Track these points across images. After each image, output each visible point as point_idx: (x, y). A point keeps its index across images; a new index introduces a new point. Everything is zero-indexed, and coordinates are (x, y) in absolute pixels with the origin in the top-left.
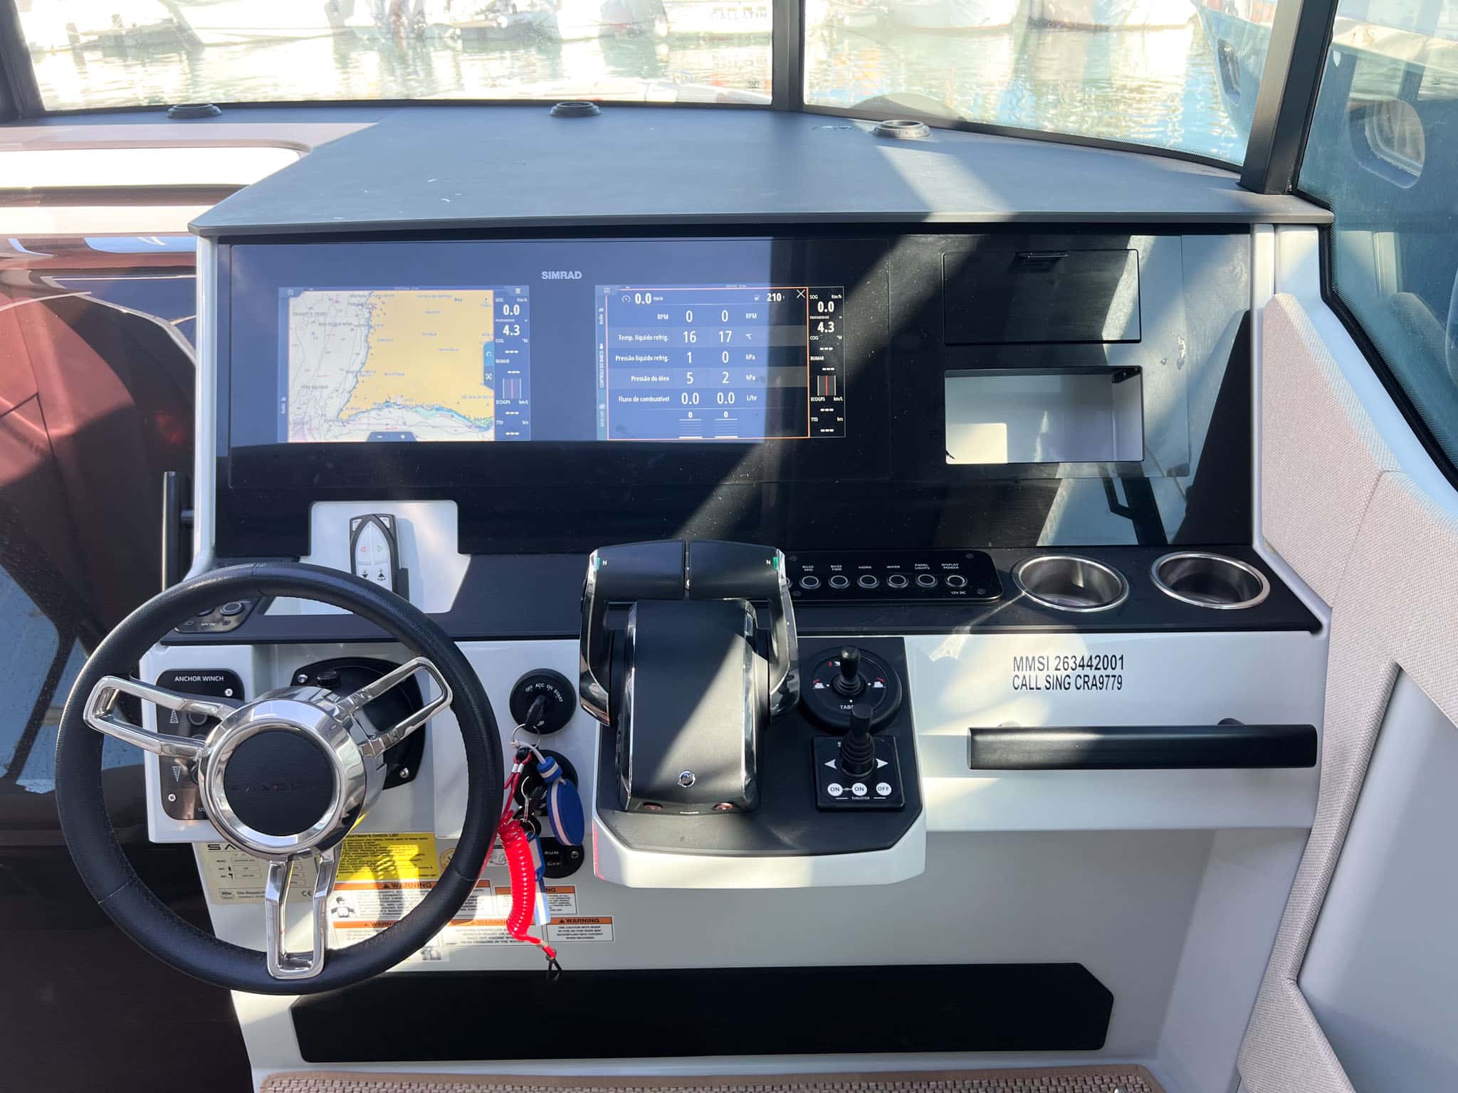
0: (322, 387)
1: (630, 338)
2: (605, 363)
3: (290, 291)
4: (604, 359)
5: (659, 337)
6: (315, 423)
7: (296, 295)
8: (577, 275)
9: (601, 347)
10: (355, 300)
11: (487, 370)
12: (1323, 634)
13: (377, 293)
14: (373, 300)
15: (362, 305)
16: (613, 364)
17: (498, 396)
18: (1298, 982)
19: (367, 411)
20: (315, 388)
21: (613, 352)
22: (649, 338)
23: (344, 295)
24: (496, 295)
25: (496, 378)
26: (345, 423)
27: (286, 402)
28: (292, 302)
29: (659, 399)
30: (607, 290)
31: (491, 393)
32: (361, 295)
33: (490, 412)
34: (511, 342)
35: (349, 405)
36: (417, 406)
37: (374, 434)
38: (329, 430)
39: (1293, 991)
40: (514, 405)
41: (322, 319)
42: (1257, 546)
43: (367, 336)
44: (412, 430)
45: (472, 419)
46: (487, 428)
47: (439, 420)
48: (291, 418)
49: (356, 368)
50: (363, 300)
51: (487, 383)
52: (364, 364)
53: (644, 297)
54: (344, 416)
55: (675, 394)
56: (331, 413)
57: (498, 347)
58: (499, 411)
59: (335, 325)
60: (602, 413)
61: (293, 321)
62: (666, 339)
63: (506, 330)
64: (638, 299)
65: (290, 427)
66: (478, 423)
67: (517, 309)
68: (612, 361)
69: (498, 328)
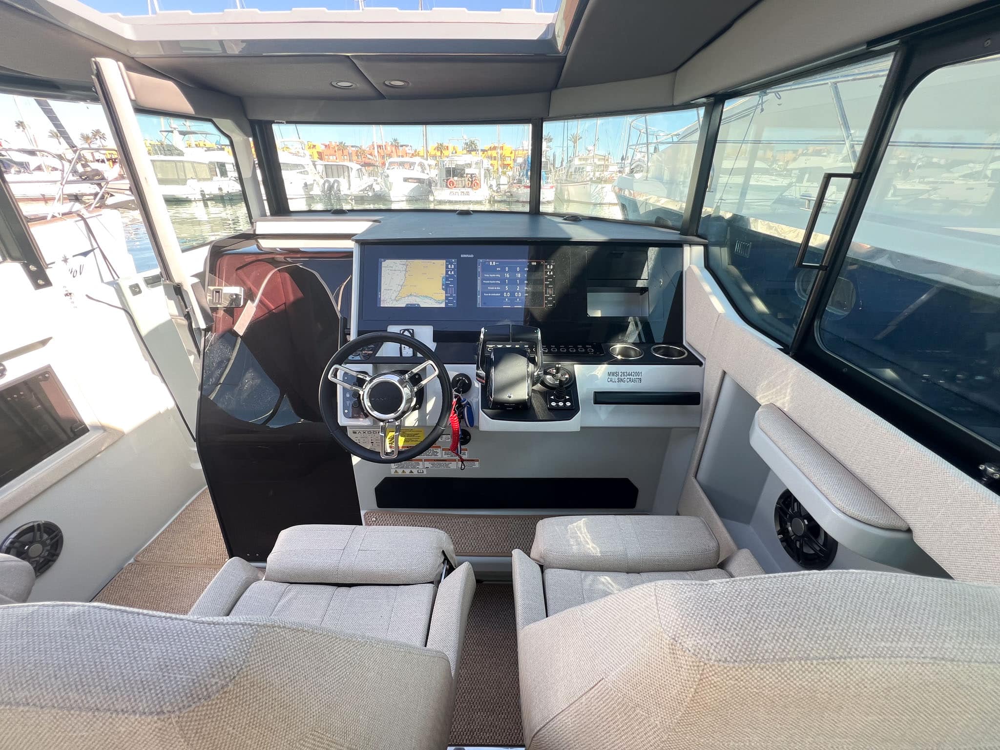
0: (391, 289)
1: (488, 276)
2: (480, 283)
3: (382, 260)
5: (497, 275)
6: (388, 301)
7: (384, 261)
8: (472, 256)
9: (479, 278)
10: (402, 263)
11: (443, 285)
12: (703, 366)
13: (409, 261)
14: (407, 263)
16: (483, 284)
17: (446, 293)
18: (696, 478)
19: (405, 297)
20: (389, 289)
21: (482, 280)
22: (494, 275)
23: (398, 261)
24: (446, 262)
25: (446, 287)
26: (397, 301)
27: (380, 294)
28: (383, 263)
29: (497, 295)
30: (481, 261)
31: (444, 292)
32: (404, 261)
33: (444, 298)
34: (451, 276)
35: (399, 295)
36: (421, 296)
37: (407, 304)
38: (392, 303)
39: (694, 480)
40: (451, 296)
41: (391, 269)
42: (684, 343)
43: (405, 274)
44: (419, 303)
45: (437, 300)
46: (443, 303)
47: (427, 300)
48: (382, 299)
49: (401, 284)
50: (404, 263)
51: (443, 289)
52: (404, 282)
53: (493, 263)
54: (397, 298)
55: (502, 293)
56: (393, 297)
57: (447, 278)
58: (447, 298)
59: (395, 270)
60: (479, 299)
61: (383, 269)
62: (499, 276)
63: (449, 273)
64: (491, 263)
65: (381, 302)
66: (440, 301)
67: (453, 266)
68: (482, 282)
69: (447, 272)
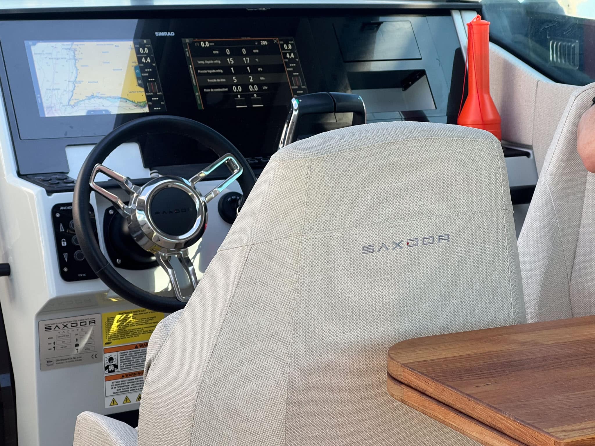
0: (57, 89)
1: (203, 62)
2: (194, 73)
3: (30, 43)
4: (193, 72)
5: (216, 62)
6: (58, 107)
7: (34, 45)
8: (172, 34)
9: (191, 67)
10: (64, 47)
11: (138, 79)
13: (75, 43)
14: (74, 47)
15: (69, 49)
16: (198, 74)
17: (146, 91)
19: (83, 100)
20: (54, 90)
21: (196, 69)
22: (212, 62)
23: (58, 45)
24: (135, 44)
25: (144, 82)
26: (73, 106)
27: (40, 97)
28: (33, 48)
29: (223, 90)
30: (187, 40)
31: (143, 90)
32: (67, 44)
33: (144, 99)
34: (147, 65)
35: (73, 98)
36: (108, 97)
37: (89, 111)
38: (65, 110)
40: (155, 95)
41: (50, 56)
43: (75, 65)
44: (107, 108)
45: (136, 102)
46: (144, 106)
47: (119, 103)
48: (44, 105)
49: (73, 79)
50: (69, 47)
51: (139, 85)
52: (76, 78)
54: (72, 103)
55: (230, 87)
56: (65, 102)
57: (141, 68)
58: (149, 98)
59: (57, 59)
60: (198, 97)
61: (36, 58)
62: (219, 62)
63: (144, 60)
64: (202, 44)
65: (45, 109)
66: (139, 104)
67: (147, 51)
68: (197, 72)
69: (139, 59)
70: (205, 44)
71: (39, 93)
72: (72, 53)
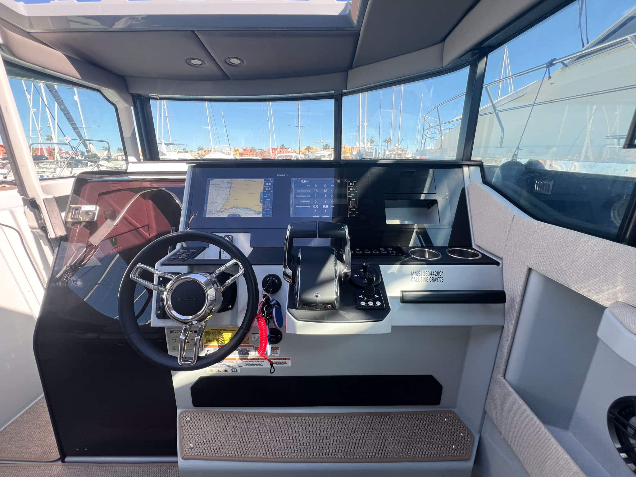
0: (216, 203)
1: (300, 191)
2: (293, 197)
3: (210, 179)
4: (293, 196)
5: (308, 191)
6: (214, 212)
7: (212, 180)
8: (286, 176)
9: (292, 193)
11: (261, 199)
12: (501, 266)
13: (233, 179)
14: (232, 181)
15: (229, 182)
17: (264, 205)
18: (504, 377)
19: (228, 209)
20: (214, 203)
21: (295, 195)
22: (305, 191)
23: (225, 180)
24: (264, 180)
25: (263, 201)
26: (222, 212)
27: (206, 207)
28: (211, 182)
29: (307, 207)
30: (294, 179)
31: (262, 204)
32: (229, 180)
33: (261, 209)
34: (268, 192)
35: (223, 207)
36: (241, 208)
37: (230, 215)
38: (217, 214)
39: (504, 381)
40: (268, 208)
41: (218, 186)
42: (474, 247)
43: (230, 190)
44: (240, 214)
45: (256, 211)
46: (260, 214)
47: (247, 211)
48: (208, 211)
49: (226, 198)
50: (229, 181)
51: (261, 202)
52: (228, 197)
54: (222, 210)
55: (312, 206)
56: (218, 209)
57: (264, 193)
58: (264, 209)
59: (222, 187)
60: (292, 210)
61: (210, 186)
62: (309, 191)
63: (267, 189)
64: (302, 181)
65: (207, 213)
66: (258, 212)
67: (270, 184)
68: (295, 197)
69: (265, 188)
70: (304, 181)
71: (207, 204)
72: (230, 184)
